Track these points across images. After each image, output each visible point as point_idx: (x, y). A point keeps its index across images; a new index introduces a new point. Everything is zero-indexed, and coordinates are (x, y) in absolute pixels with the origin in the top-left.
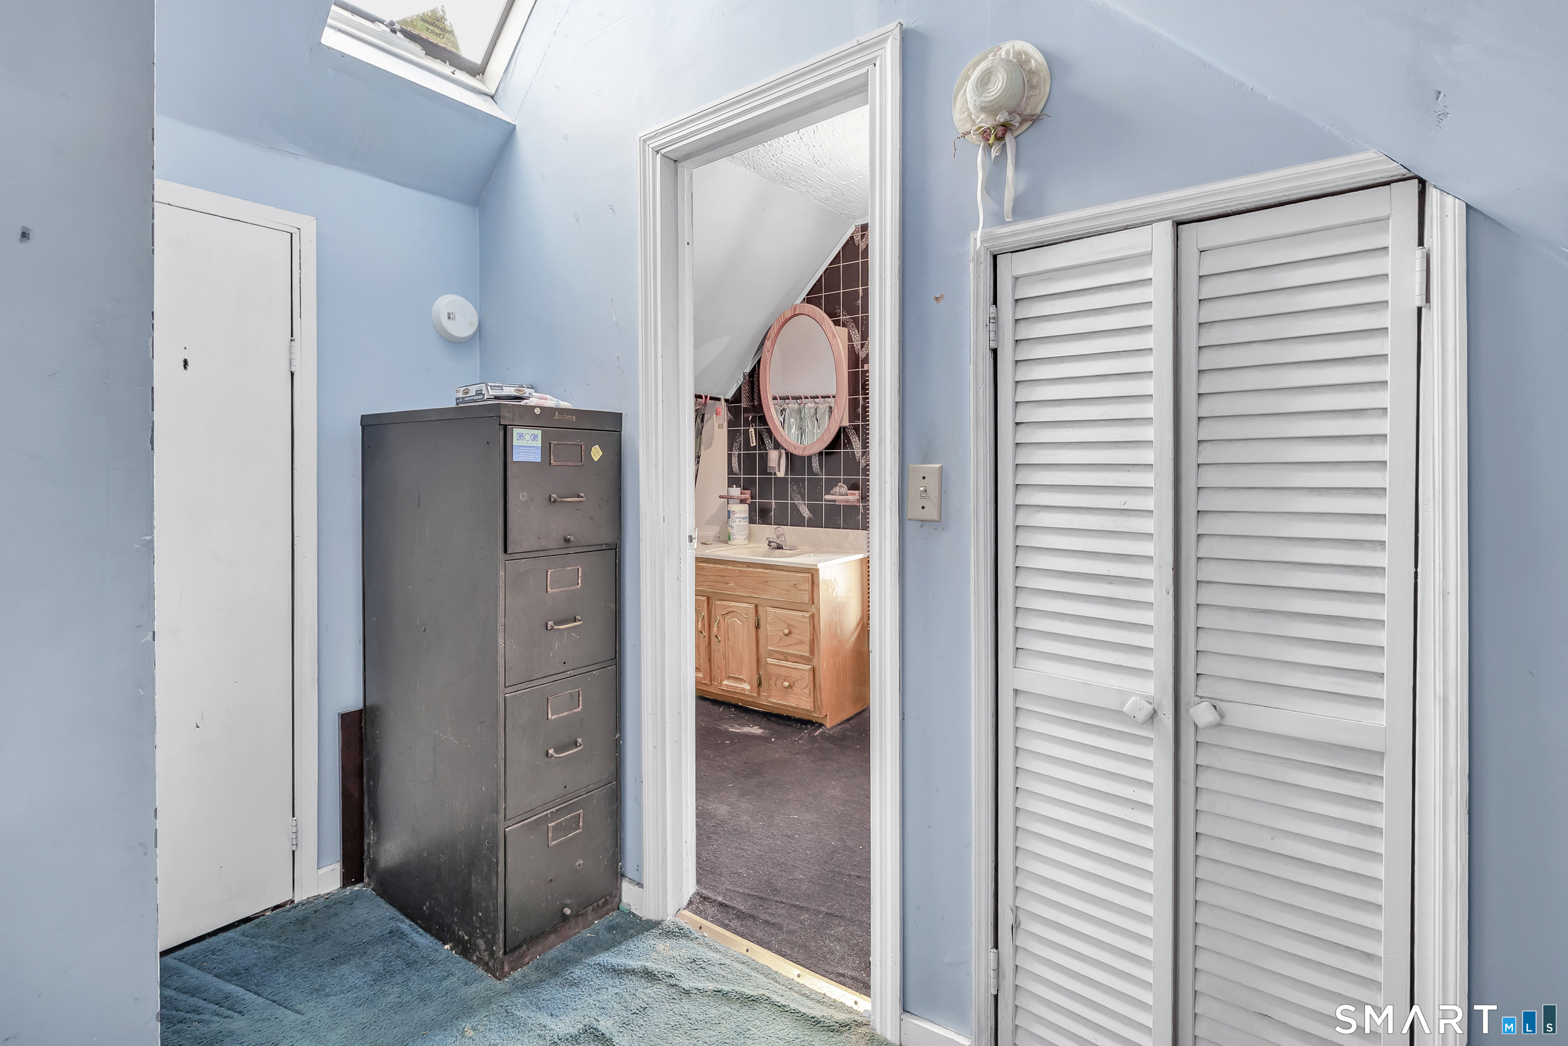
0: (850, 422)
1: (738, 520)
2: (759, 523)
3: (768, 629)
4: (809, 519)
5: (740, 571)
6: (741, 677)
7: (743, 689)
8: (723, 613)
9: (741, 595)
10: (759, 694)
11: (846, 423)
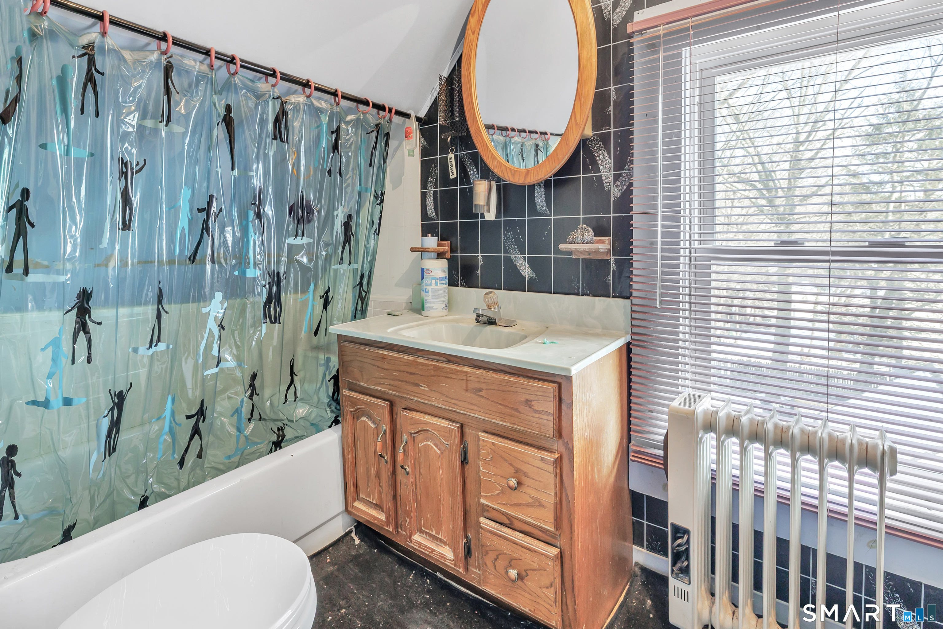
0: (594, 129)
1: (434, 281)
2: (462, 286)
3: (482, 469)
4: (531, 281)
5: (436, 368)
6: (440, 537)
7: (443, 556)
8: (413, 432)
9: (439, 406)
10: (467, 570)
11: (589, 132)
